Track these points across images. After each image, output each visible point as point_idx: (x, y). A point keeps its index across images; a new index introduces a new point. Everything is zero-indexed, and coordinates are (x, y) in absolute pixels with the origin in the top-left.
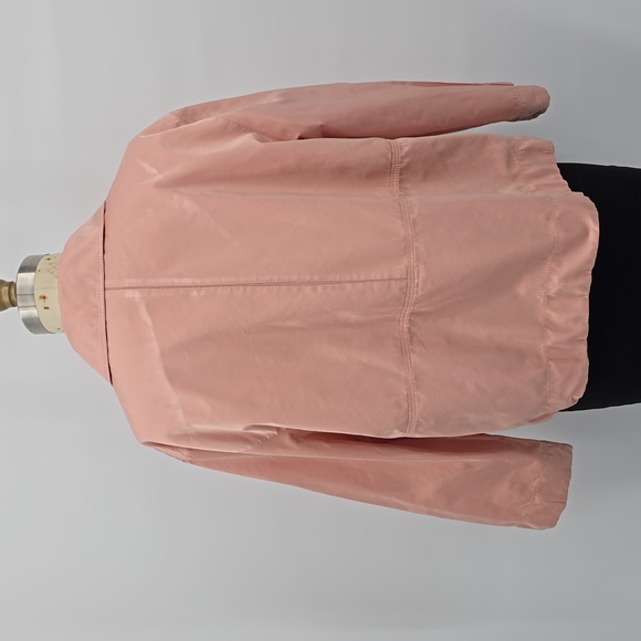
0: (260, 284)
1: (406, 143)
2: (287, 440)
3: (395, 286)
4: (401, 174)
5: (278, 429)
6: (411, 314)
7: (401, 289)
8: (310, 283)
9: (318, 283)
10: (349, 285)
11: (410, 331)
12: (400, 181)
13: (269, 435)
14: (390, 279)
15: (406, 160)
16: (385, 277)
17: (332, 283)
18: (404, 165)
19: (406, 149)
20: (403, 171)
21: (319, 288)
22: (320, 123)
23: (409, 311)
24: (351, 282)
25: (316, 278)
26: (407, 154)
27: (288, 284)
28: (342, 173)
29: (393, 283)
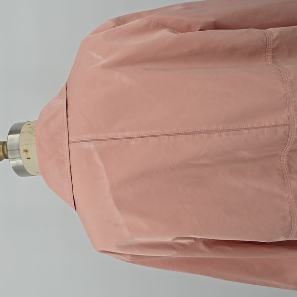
0: (180, 134)
1: (275, 32)
2: (202, 246)
3: (280, 131)
4: (273, 53)
5: (195, 239)
6: (290, 151)
7: (284, 133)
8: (217, 131)
9: (222, 131)
10: (246, 132)
11: (288, 164)
12: (273, 58)
13: (189, 243)
14: (276, 126)
15: (277, 42)
16: (273, 124)
17: (232, 130)
18: (274, 46)
19: (275, 35)
20: (275, 50)
21: (224, 134)
22: (213, 20)
23: (288, 148)
24: (246, 129)
25: (221, 128)
26: (277, 38)
27: (200, 132)
28: (233, 53)
29: (279, 128)
